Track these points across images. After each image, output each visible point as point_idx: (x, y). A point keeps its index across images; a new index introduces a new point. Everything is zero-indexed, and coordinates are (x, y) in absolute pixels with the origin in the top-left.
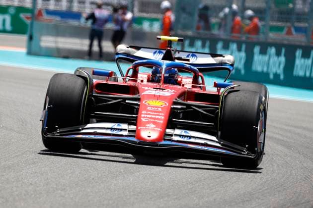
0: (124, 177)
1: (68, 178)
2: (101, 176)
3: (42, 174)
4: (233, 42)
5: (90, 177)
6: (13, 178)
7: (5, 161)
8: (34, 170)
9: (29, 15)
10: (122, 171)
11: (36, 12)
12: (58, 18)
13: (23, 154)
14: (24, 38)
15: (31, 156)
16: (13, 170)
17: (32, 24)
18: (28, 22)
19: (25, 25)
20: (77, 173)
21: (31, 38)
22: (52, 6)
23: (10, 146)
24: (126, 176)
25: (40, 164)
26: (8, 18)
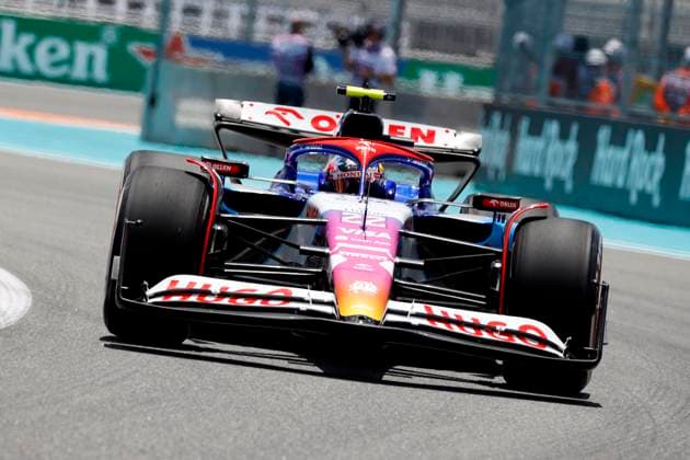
0: (365, 442)
1: (231, 439)
2: (311, 438)
3: (170, 430)
4: (636, 128)
5: (285, 440)
6: (100, 435)
7: (83, 394)
8: (149, 418)
9: (150, 46)
10: (361, 427)
11: (168, 39)
12: (219, 57)
13: (124, 378)
14: (137, 100)
15: (144, 384)
16: (100, 418)
17: (156, 67)
18: (147, 62)
19: (141, 70)
20: (252, 429)
21: (152, 102)
22: (205, 28)
23: (95, 359)
24: (368, 441)
25: (164, 405)
26: (101, 54)
